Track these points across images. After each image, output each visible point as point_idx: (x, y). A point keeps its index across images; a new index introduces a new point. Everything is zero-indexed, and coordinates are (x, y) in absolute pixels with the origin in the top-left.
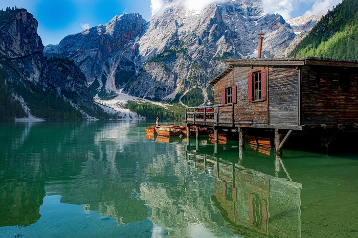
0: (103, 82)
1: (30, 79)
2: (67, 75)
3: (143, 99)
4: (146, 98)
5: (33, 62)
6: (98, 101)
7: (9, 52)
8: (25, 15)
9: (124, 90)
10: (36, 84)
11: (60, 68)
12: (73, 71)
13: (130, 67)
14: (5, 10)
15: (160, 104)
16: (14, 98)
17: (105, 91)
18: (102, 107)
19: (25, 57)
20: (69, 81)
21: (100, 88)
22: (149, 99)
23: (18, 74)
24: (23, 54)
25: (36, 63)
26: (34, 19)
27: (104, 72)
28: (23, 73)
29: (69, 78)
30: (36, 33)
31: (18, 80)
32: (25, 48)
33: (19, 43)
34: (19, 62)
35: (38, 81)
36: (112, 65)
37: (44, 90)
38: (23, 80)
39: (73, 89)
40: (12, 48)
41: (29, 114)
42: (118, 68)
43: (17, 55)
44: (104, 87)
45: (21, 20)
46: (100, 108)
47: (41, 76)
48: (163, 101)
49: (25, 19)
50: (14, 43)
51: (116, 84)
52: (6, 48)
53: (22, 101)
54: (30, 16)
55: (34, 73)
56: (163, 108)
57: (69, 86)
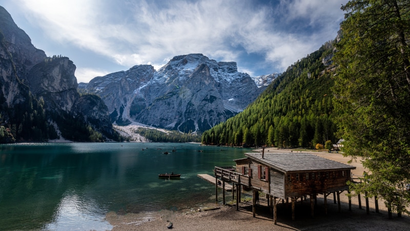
0: (120, 113)
1: (64, 109)
2: (94, 107)
3: (151, 126)
4: (153, 126)
5: (68, 96)
6: (115, 127)
7: (50, 88)
8: (66, 61)
9: (137, 119)
10: (68, 113)
11: (89, 101)
12: (99, 104)
13: (143, 102)
14: (52, 57)
15: (163, 130)
16: (49, 123)
17: (122, 119)
18: (119, 131)
19: (62, 91)
20: (94, 111)
21: (118, 116)
22: (155, 126)
23: (55, 105)
24: (61, 90)
25: (71, 97)
26: (74, 65)
27: (122, 105)
28: (59, 104)
29: (95, 108)
30: (74, 75)
31: (54, 109)
32: (63, 85)
33: (59, 81)
34: (57, 95)
35: (70, 110)
36: (128, 100)
37: (74, 117)
38: (59, 109)
39: (97, 117)
40: (53, 85)
41: (61, 137)
42: (133, 103)
43: (56, 90)
44: (121, 116)
45: (63, 65)
46: (117, 132)
47: (73, 106)
48: (166, 129)
49: (66, 64)
50: (56, 81)
51: (130, 114)
52: (48, 84)
53: (55, 125)
54: (71, 62)
55: (68, 104)
56: (166, 133)
57: (95, 114)
